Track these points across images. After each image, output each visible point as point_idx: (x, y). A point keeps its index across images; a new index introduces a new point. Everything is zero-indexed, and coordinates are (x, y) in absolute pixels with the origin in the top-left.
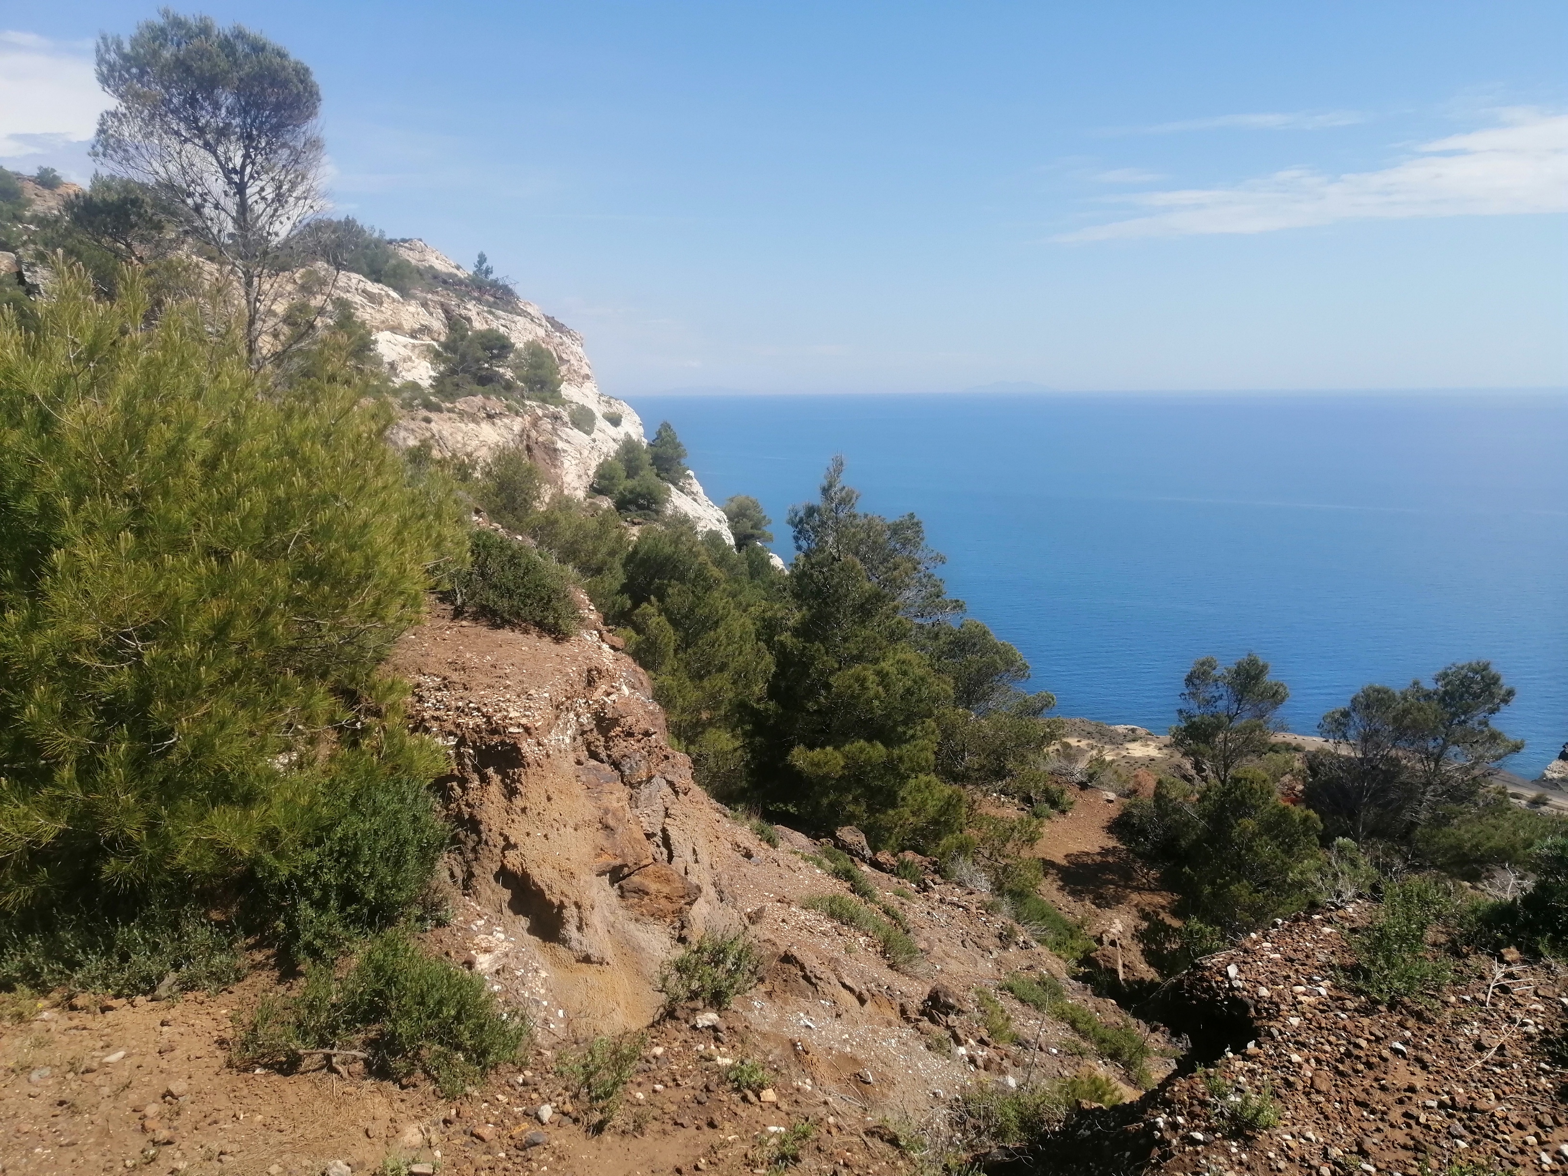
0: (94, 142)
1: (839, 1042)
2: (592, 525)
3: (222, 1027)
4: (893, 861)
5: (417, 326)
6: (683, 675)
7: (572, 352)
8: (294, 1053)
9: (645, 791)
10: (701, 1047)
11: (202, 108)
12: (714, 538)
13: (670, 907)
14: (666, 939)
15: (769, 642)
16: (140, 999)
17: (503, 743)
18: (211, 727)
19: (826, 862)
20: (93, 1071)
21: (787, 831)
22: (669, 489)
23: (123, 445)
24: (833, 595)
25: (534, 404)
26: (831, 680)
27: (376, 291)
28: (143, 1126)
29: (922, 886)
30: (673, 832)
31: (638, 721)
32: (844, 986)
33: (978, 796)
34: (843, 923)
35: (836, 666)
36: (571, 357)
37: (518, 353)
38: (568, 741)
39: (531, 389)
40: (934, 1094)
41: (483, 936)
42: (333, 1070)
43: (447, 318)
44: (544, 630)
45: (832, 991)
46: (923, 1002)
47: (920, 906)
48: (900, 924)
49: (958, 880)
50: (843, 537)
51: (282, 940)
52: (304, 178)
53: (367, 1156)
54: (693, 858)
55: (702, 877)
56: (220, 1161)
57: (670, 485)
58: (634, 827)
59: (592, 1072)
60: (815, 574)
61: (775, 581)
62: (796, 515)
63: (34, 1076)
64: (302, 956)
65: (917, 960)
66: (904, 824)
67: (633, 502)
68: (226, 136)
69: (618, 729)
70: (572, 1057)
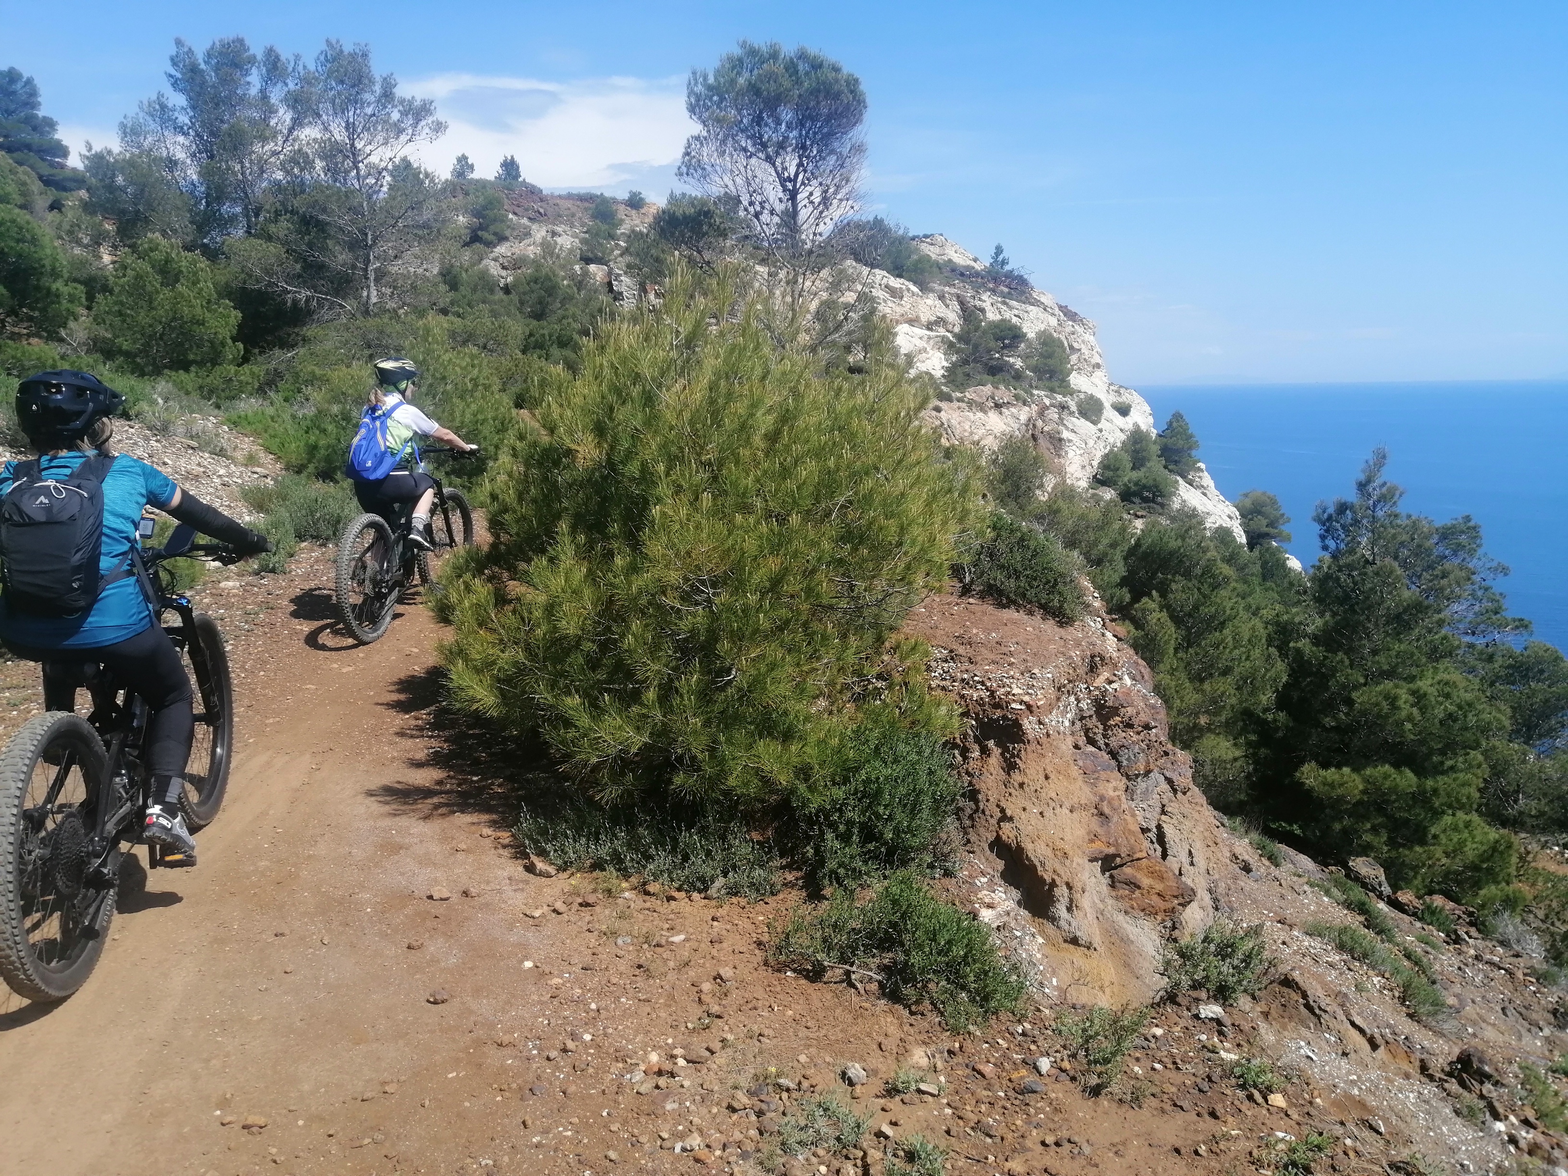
0: (679, 164)
1: (1345, 1082)
2: (1095, 515)
3: (760, 931)
4: (1417, 903)
5: (934, 318)
6: (1182, 675)
7: (1083, 342)
8: (820, 963)
9: (1142, 784)
10: (1204, 1037)
11: (766, 125)
12: (1223, 535)
13: (1162, 905)
14: (1155, 936)
15: (1283, 650)
16: (695, 895)
17: (1004, 718)
18: (763, 669)
19: (1335, 891)
20: (661, 946)
21: (1291, 852)
22: (1177, 482)
23: (707, 418)
24: (1364, 602)
25: (1042, 393)
26: (1354, 695)
27: (898, 286)
28: (700, 999)
29: (1453, 937)
30: (1168, 830)
31: (1138, 713)
32: (1353, 1024)
33: (1534, 847)
34: (1353, 958)
35: (1362, 680)
36: (1083, 346)
37: (1029, 343)
38: (1067, 723)
39: (1040, 379)
40: (1462, 1165)
41: (986, 892)
42: (851, 985)
43: (962, 310)
44: (1049, 613)
45: (1338, 1027)
46: (1451, 1064)
47: (1450, 959)
48: (1424, 972)
49: (1501, 938)
50: (1380, 538)
51: (810, 865)
52: (847, 181)
53: (880, 1066)
54: (1188, 860)
55: (1197, 881)
56: (760, 1041)
57: (1179, 478)
58: (1128, 818)
59: (1091, 1037)
60: (1343, 577)
61: (1291, 584)
62: (1324, 512)
63: (620, 941)
64: (826, 882)
65: (1444, 1016)
66: (1434, 864)
67: (1138, 494)
68: (784, 148)
69: (1117, 718)
70: (1070, 1020)
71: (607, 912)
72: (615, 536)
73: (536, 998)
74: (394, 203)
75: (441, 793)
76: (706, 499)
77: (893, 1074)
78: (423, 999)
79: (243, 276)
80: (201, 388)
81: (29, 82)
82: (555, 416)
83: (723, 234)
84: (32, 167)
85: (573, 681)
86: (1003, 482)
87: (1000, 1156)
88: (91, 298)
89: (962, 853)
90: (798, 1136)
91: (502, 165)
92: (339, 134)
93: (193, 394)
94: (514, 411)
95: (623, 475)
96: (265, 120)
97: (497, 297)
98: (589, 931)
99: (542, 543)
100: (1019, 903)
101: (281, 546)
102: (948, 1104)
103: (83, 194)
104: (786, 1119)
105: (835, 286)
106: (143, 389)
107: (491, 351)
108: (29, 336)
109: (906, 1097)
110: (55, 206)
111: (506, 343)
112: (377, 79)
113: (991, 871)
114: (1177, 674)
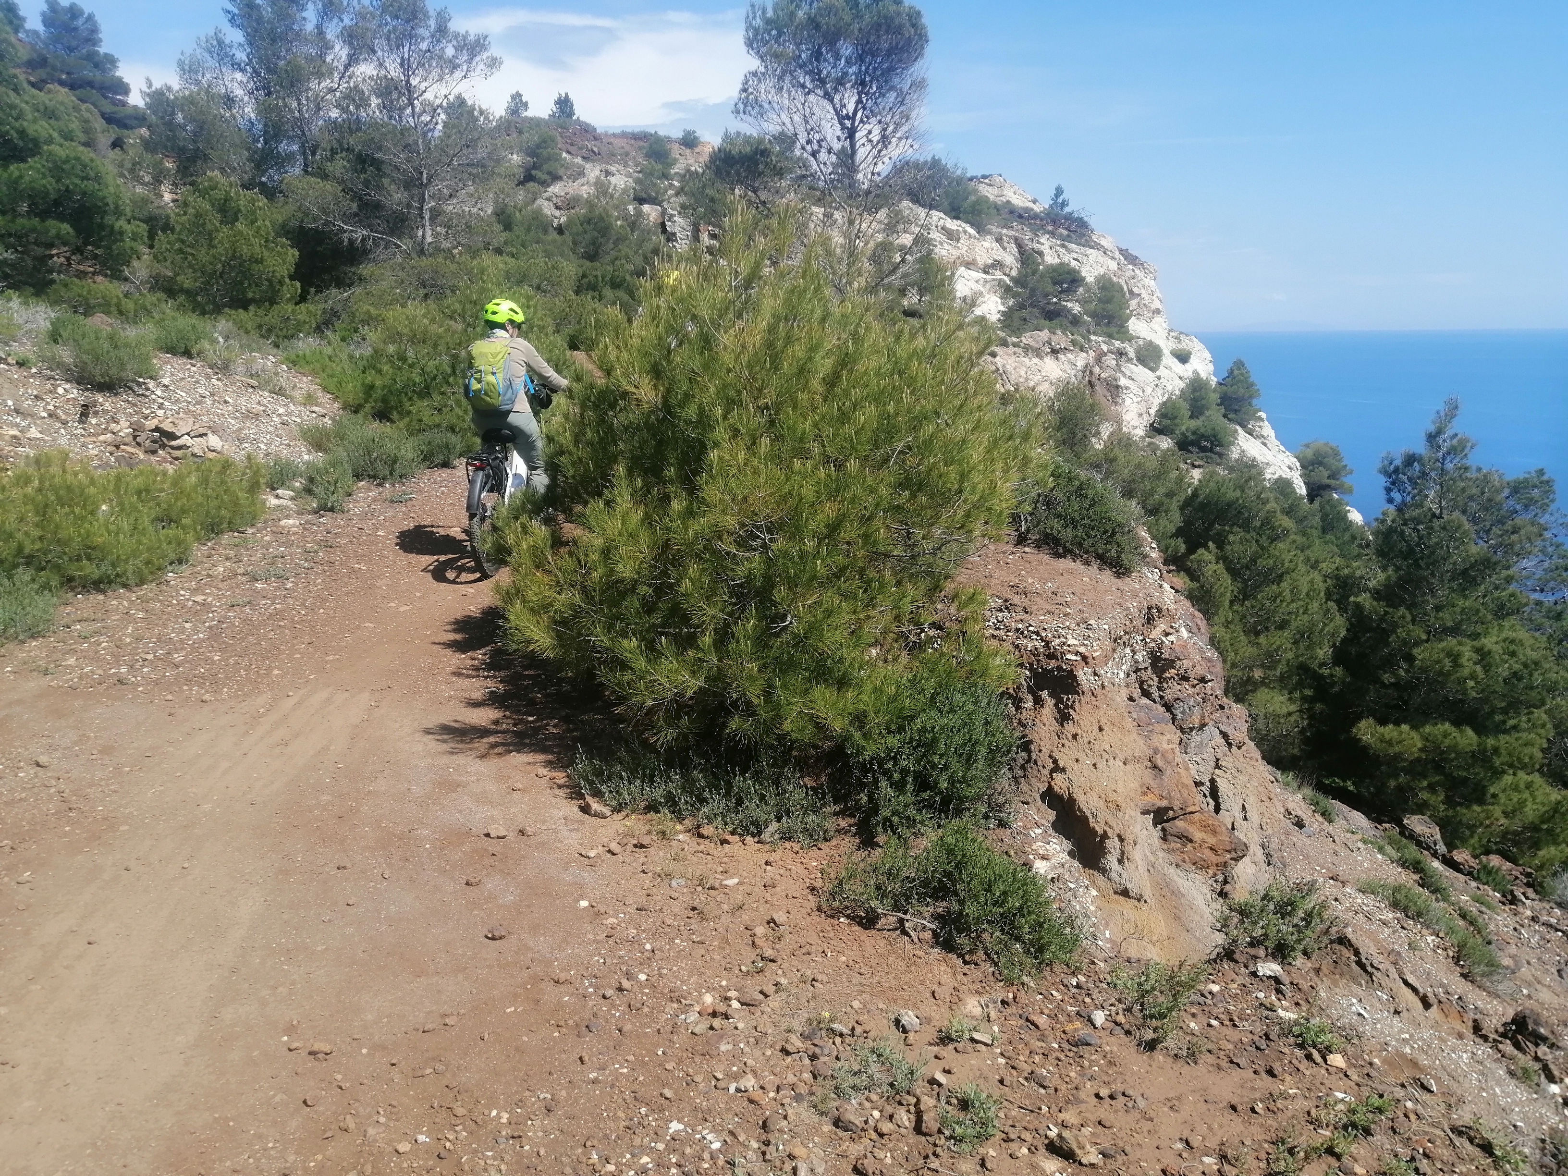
0: (737, 100)
1: (1397, 1040)
2: (1152, 464)
3: (813, 876)
4: (1473, 862)
5: (990, 261)
6: (1238, 628)
7: (1143, 286)
8: (873, 911)
9: (1196, 738)
10: (1261, 995)
11: (825, 60)
12: (1283, 486)
13: (1214, 859)
14: (1206, 890)
15: (1342, 604)
16: (749, 839)
17: (1059, 668)
18: (820, 616)
19: (1388, 849)
20: (715, 889)
21: (1345, 808)
22: (1236, 431)
23: (765, 362)
24: (1429, 557)
25: (1100, 339)
26: (1415, 651)
27: (954, 228)
28: (753, 943)
29: (1509, 897)
30: (1222, 784)
31: (1194, 666)
32: (1406, 983)
34: (1407, 916)
35: (1424, 637)
36: (1143, 291)
37: (1088, 290)
38: (1122, 675)
39: (1098, 324)
40: (1515, 1126)
41: (1040, 844)
42: (905, 933)
43: (1020, 252)
44: (1105, 563)
45: (1390, 985)
46: (1505, 1025)
47: (1505, 919)
48: (1479, 933)
49: (1559, 900)
50: (1448, 491)
51: (863, 812)
52: (907, 119)
53: (933, 1014)
54: (1242, 815)
55: (1250, 836)
56: (813, 986)
57: (1238, 427)
58: (1182, 771)
59: (1147, 992)
60: (1407, 531)
61: (1354, 538)
62: (1391, 464)
63: (674, 883)
64: (880, 829)
65: (1499, 977)
66: (1492, 824)
67: (1196, 443)
68: (843, 85)
69: (1173, 671)
70: (1125, 974)
71: (661, 854)
72: (671, 481)
73: (591, 937)
74: (450, 141)
75: (497, 732)
76: (765, 442)
77: (946, 1023)
78: (481, 935)
79: (300, 215)
80: (260, 327)
81: (90, 18)
82: (612, 357)
83: (780, 173)
84: (96, 106)
85: (628, 624)
86: (1059, 429)
87: (1054, 1107)
88: (152, 235)
89: (1016, 805)
90: (851, 1080)
91: (556, 103)
92: (394, 70)
93: (253, 332)
94: (568, 353)
95: (679, 418)
96: (322, 57)
97: (550, 238)
98: (644, 872)
99: (597, 486)
100: (1071, 854)
101: (339, 485)
102: (1002, 1054)
103: (144, 131)
104: (839, 1064)
105: (891, 228)
106: (204, 328)
107: (545, 292)
108: (94, 274)
109: (960, 1046)
110: (117, 144)
111: (559, 284)
112: (432, 13)
113: (1044, 822)
114: (1232, 626)
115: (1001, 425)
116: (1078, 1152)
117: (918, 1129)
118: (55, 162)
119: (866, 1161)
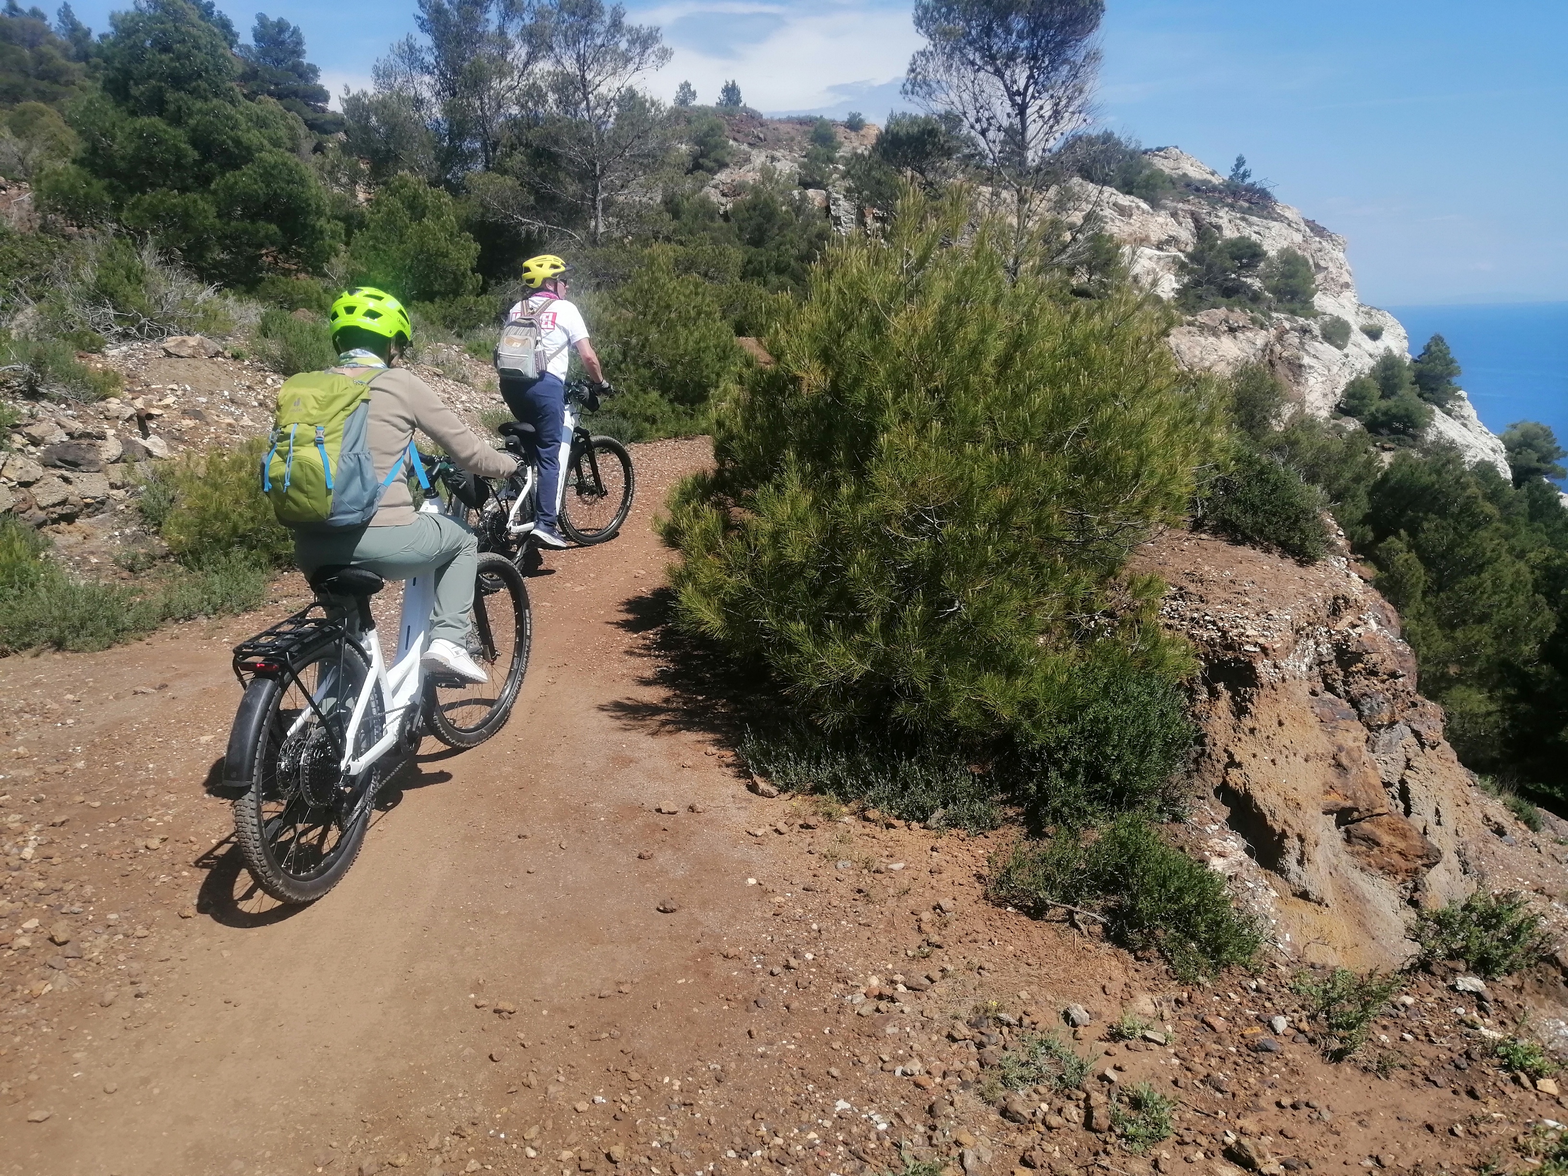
0: (905, 81)
2: (1338, 447)
3: (979, 864)
5: (1164, 237)
6: (1431, 621)
7: (1331, 259)
8: (1042, 901)
9: (1384, 736)
10: (1461, 1011)
11: (996, 35)
12: (1485, 470)
13: (1404, 864)
14: (1394, 897)
15: (1552, 597)
16: (914, 824)
17: (1237, 660)
18: (990, 602)
20: (881, 872)
21: (1552, 817)
22: (1433, 411)
23: (936, 344)
25: (1282, 316)
27: (1127, 203)
28: (919, 928)
30: (1414, 787)
31: (1383, 661)
36: (1330, 264)
37: (1270, 264)
38: (1304, 668)
39: (1280, 301)
41: (1217, 840)
42: (1074, 925)
43: (1196, 227)
44: (1288, 551)
51: (1032, 801)
52: (1081, 92)
53: (1104, 1009)
54: (1436, 819)
55: (1443, 841)
56: (980, 974)
57: (1435, 408)
58: (1369, 770)
59: (1334, 1000)
61: (1566, 525)
63: (840, 865)
64: (1049, 820)
67: (1387, 425)
68: (1014, 60)
69: (1360, 665)
70: (1309, 980)
71: (827, 835)
72: (840, 465)
73: (759, 914)
74: (621, 133)
75: (668, 710)
76: (936, 425)
77: (1116, 1019)
78: (653, 907)
79: (481, 209)
80: (444, 318)
81: (296, 31)
82: (783, 343)
83: (948, 153)
84: (300, 114)
85: (796, 608)
86: (1236, 411)
87: (1231, 1113)
88: (349, 233)
89: (1191, 799)
90: (1018, 1071)
91: (723, 91)
92: (570, 66)
93: (438, 323)
94: (735, 339)
95: (848, 402)
96: (503, 56)
97: (716, 225)
98: (810, 852)
99: (767, 471)
100: (1248, 851)
102: (1176, 1054)
103: (342, 136)
104: (1007, 1054)
105: (1060, 205)
107: (712, 278)
108: (297, 271)
109: (1131, 1044)
110: (319, 148)
111: (726, 271)
112: (608, 9)
113: (1220, 818)
114: (1424, 619)
115: (1181, 407)
116: (1258, 1160)
117: (1088, 1124)
118: (265, 168)
119: (1034, 1154)
